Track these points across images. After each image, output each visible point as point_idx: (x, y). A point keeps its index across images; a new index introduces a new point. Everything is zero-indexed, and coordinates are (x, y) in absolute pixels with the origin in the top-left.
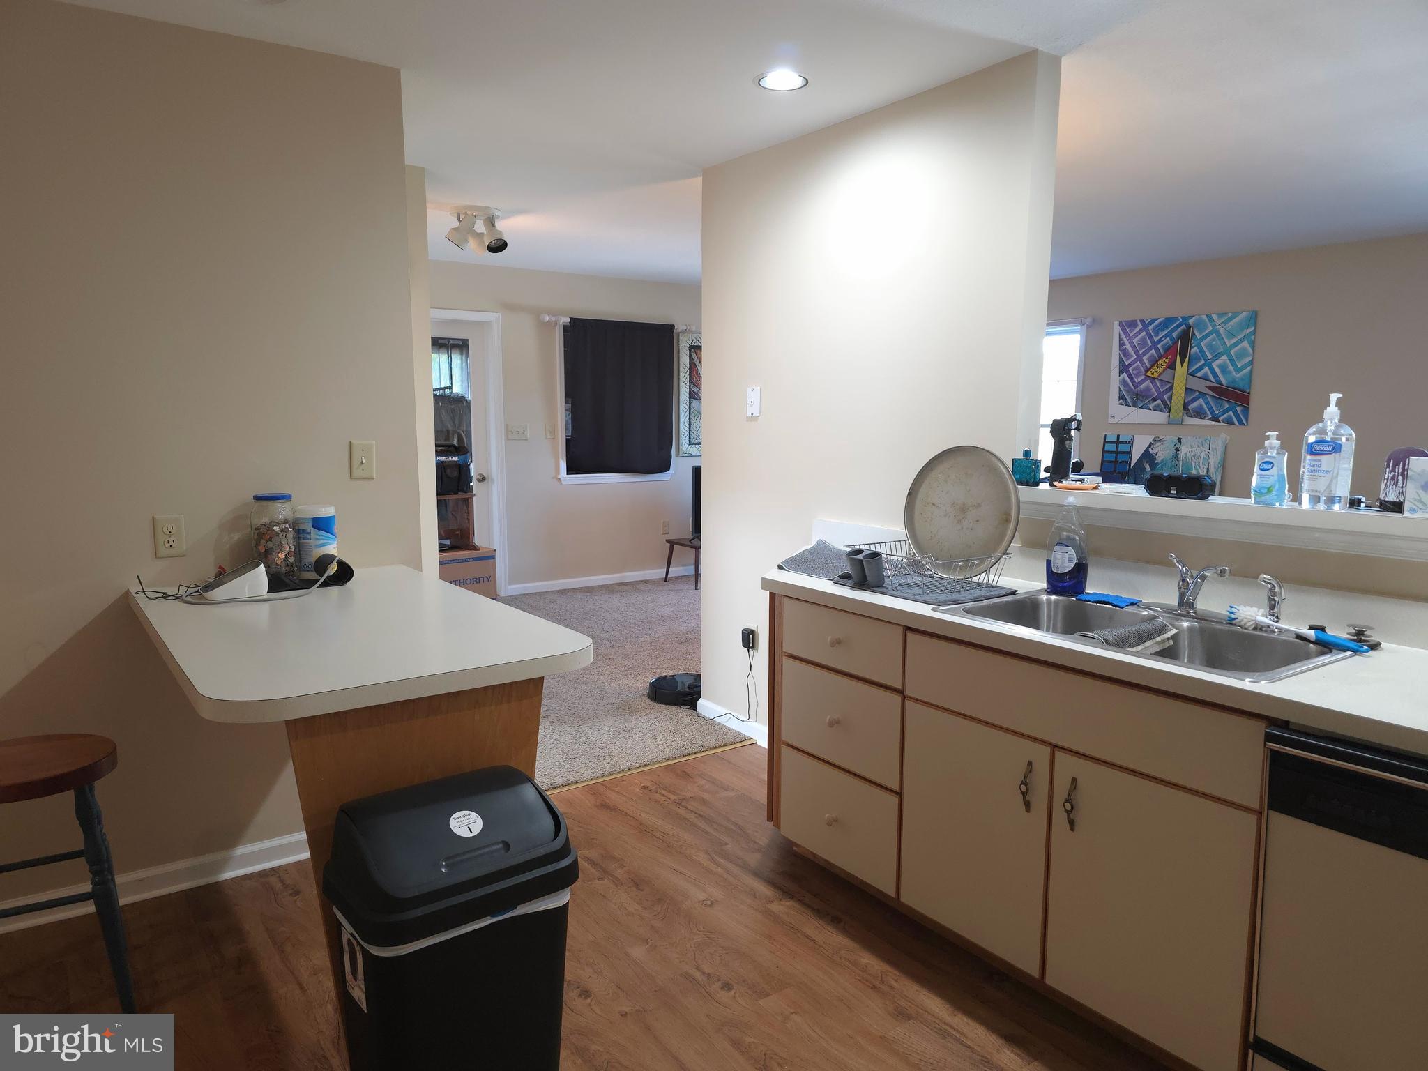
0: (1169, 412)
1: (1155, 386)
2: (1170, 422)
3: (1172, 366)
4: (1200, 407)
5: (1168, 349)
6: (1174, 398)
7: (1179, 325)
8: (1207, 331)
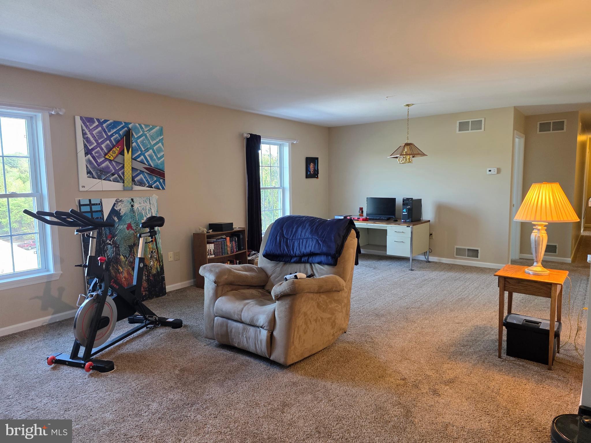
0: (124, 183)
1: (112, 165)
2: (125, 189)
3: (122, 153)
4: (142, 179)
5: (118, 142)
6: (125, 173)
7: (123, 128)
8: (140, 134)
